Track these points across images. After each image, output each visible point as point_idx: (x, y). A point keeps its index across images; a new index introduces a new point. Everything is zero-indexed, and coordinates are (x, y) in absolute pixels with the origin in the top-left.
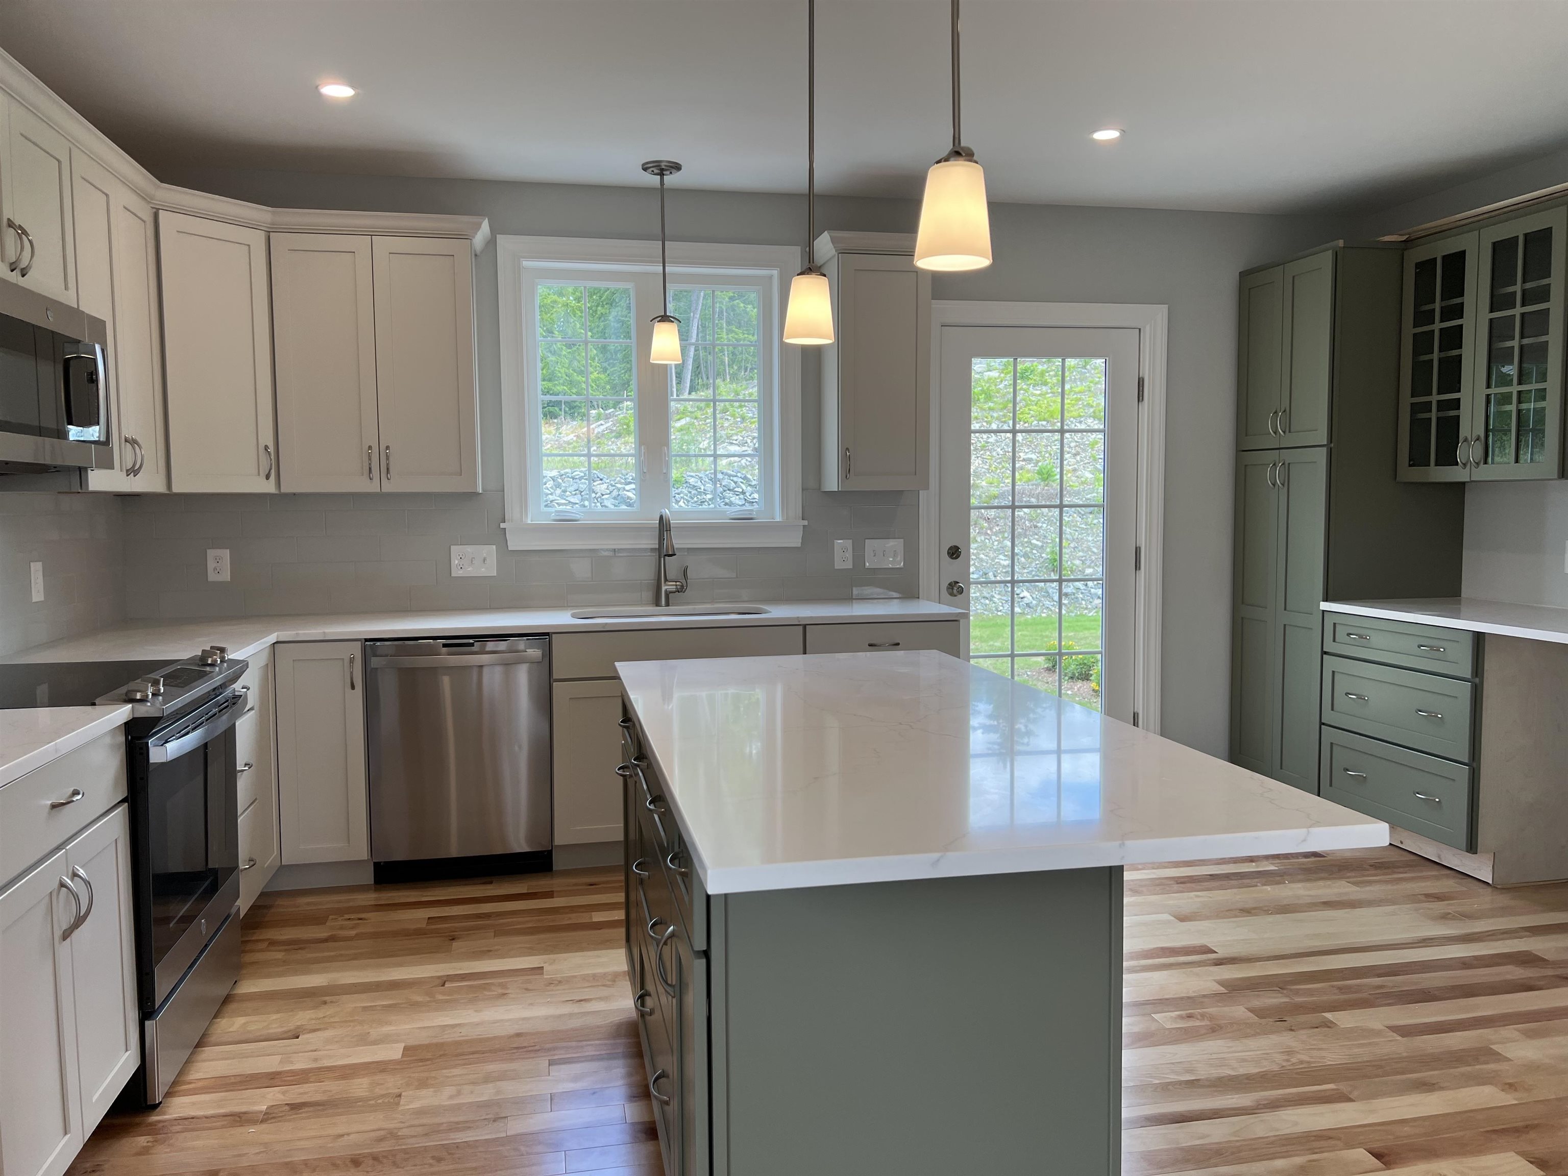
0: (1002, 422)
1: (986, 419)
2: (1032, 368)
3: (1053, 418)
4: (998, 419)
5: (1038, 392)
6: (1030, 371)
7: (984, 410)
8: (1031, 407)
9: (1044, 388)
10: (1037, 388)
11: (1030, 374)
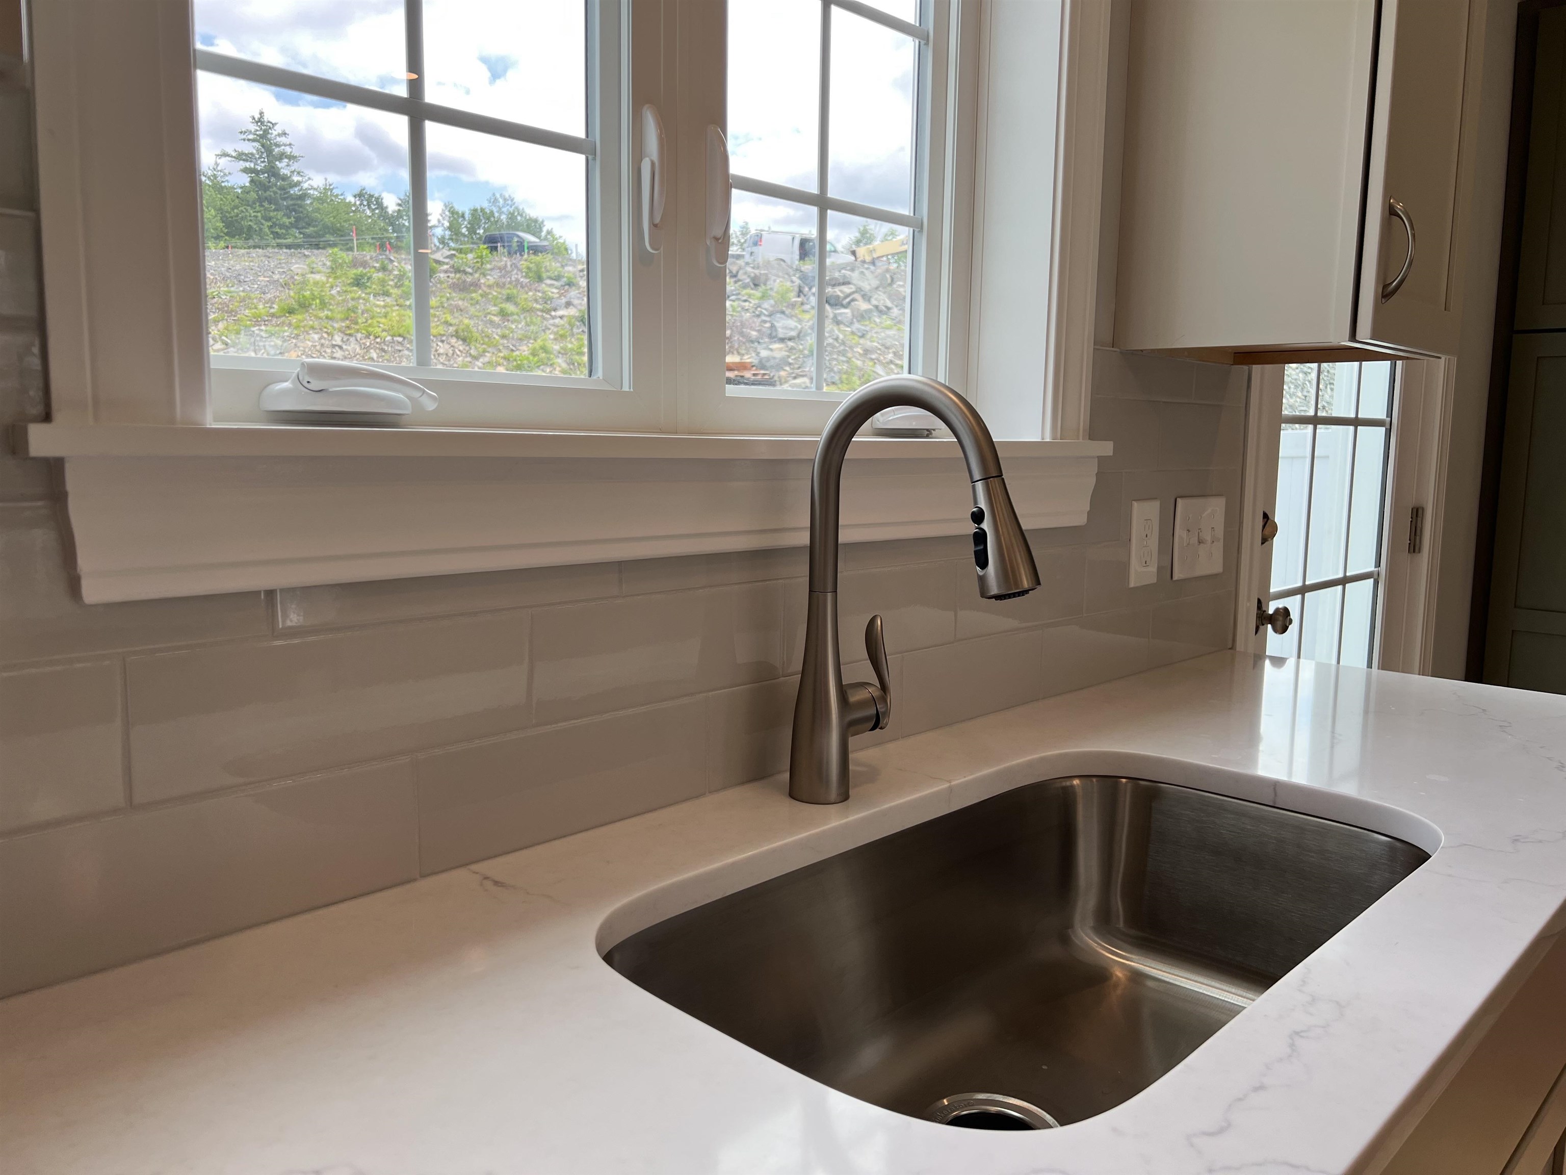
0: (346, 334)
1: (325, 330)
2: (369, 275)
3: (409, 334)
4: (340, 331)
5: (382, 303)
6: (366, 278)
7: (321, 318)
8: (379, 320)
9: (388, 300)
10: (379, 298)
11: (367, 282)
